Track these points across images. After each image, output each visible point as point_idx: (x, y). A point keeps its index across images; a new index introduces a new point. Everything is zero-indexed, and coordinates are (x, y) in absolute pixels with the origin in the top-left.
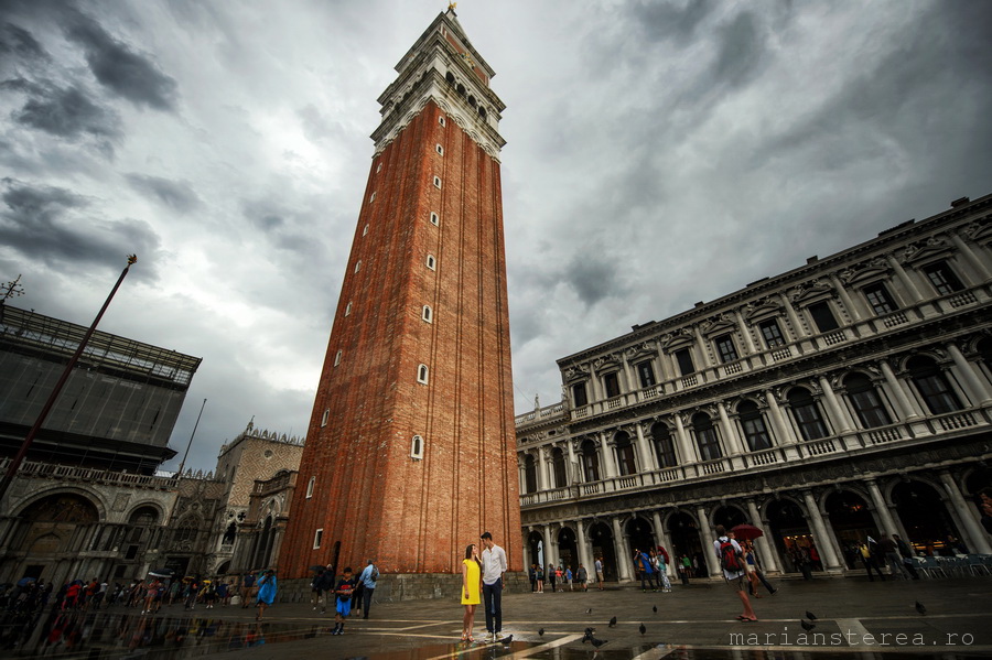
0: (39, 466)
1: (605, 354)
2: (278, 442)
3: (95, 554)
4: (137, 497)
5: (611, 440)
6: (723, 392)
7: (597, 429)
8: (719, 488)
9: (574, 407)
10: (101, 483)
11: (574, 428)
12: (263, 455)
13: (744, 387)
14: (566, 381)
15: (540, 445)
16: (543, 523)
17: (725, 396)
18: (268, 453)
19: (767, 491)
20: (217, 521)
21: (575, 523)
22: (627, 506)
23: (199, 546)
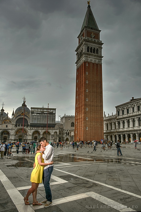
0: (43, 128)
1: (122, 106)
2: (70, 117)
3: (52, 138)
4: (54, 131)
5: (122, 122)
6: (137, 116)
7: (120, 120)
8: (133, 131)
9: (117, 116)
10: (49, 130)
11: (117, 119)
12: (68, 120)
13: (140, 116)
14: (117, 110)
15: (112, 122)
16: (112, 134)
17: (137, 117)
18: (69, 119)
19: (139, 132)
20: (64, 132)
21: (116, 135)
22: (123, 133)
23: (62, 136)
